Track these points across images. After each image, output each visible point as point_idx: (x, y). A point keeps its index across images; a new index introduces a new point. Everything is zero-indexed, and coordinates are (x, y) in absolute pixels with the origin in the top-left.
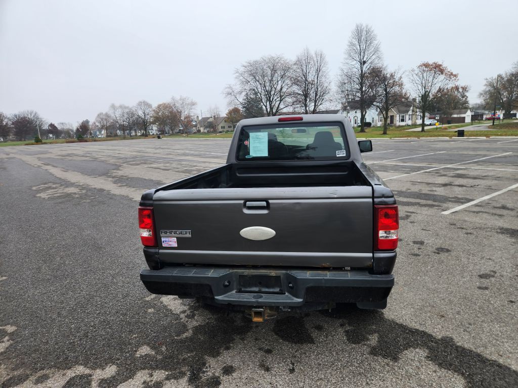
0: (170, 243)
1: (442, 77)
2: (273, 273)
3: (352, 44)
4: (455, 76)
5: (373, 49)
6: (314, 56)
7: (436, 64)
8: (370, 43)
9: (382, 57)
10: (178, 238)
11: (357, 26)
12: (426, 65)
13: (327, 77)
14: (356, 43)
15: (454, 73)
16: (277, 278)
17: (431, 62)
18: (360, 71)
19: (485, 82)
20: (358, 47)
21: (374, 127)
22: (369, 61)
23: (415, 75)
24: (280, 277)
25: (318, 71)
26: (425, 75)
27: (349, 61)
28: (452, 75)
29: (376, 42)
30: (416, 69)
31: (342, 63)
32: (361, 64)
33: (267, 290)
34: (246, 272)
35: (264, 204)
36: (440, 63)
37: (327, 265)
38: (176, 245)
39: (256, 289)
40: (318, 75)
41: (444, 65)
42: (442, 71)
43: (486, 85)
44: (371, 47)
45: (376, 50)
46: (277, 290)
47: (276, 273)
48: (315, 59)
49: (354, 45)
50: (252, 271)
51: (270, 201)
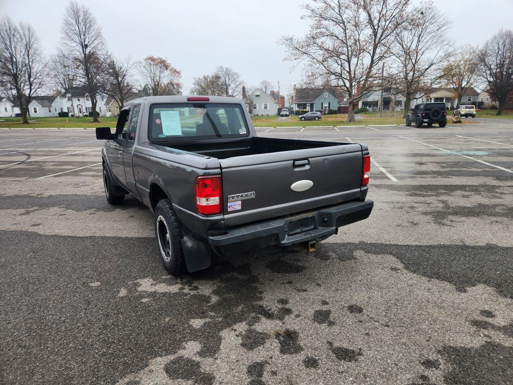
0: (235, 207)
1: (167, 72)
2: (310, 215)
3: (67, 23)
4: (178, 73)
5: (94, 33)
6: (19, 28)
7: (160, 59)
8: (90, 26)
9: (105, 43)
10: (242, 201)
11: (72, 4)
12: (152, 59)
13: (42, 56)
14: (74, 22)
15: (177, 70)
16: (313, 217)
17: (156, 57)
18: (83, 55)
19: (194, 81)
20: (77, 27)
21: (102, 117)
22: (92, 45)
23: (142, 67)
24: (314, 217)
25: (28, 47)
26: (152, 68)
27: (69, 42)
28: (175, 72)
29: (96, 26)
30: (142, 61)
31: (60, 42)
32: (83, 47)
33: (306, 229)
34: (294, 218)
35: (306, 161)
36: (164, 59)
37: (339, 201)
38: (240, 208)
39: (299, 230)
40: (28, 52)
41: (168, 62)
42: (167, 67)
43: (194, 84)
44: (91, 31)
45: (98, 35)
46: (312, 227)
47: (312, 214)
48: (21, 32)
49: (72, 24)
50: (297, 217)
51: (310, 159)
